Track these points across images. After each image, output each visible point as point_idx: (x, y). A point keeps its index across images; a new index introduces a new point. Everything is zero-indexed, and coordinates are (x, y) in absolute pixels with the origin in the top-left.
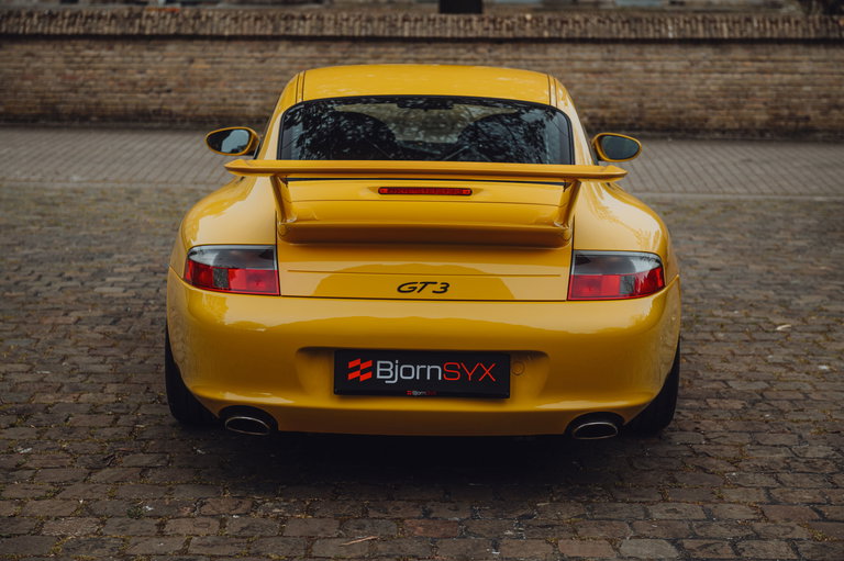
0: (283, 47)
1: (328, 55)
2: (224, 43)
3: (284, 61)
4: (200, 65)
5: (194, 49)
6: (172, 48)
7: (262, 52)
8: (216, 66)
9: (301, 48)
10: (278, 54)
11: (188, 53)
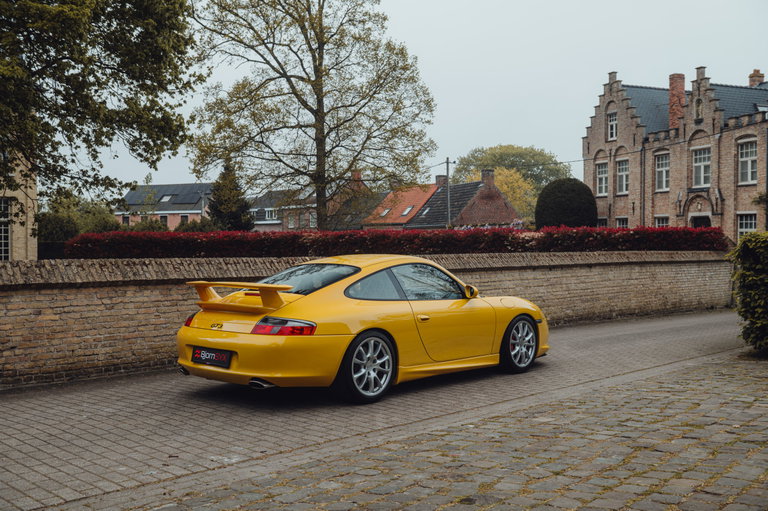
0: (130, 292)
1: (170, 298)
2: (74, 291)
3: (132, 306)
4: (48, 316)
5: (42, 299)
6: (17, 300)
7: (111, 298)
8: (64, 316)
9: (147, 293)
10: (126, 300)
11: (36, 304)
